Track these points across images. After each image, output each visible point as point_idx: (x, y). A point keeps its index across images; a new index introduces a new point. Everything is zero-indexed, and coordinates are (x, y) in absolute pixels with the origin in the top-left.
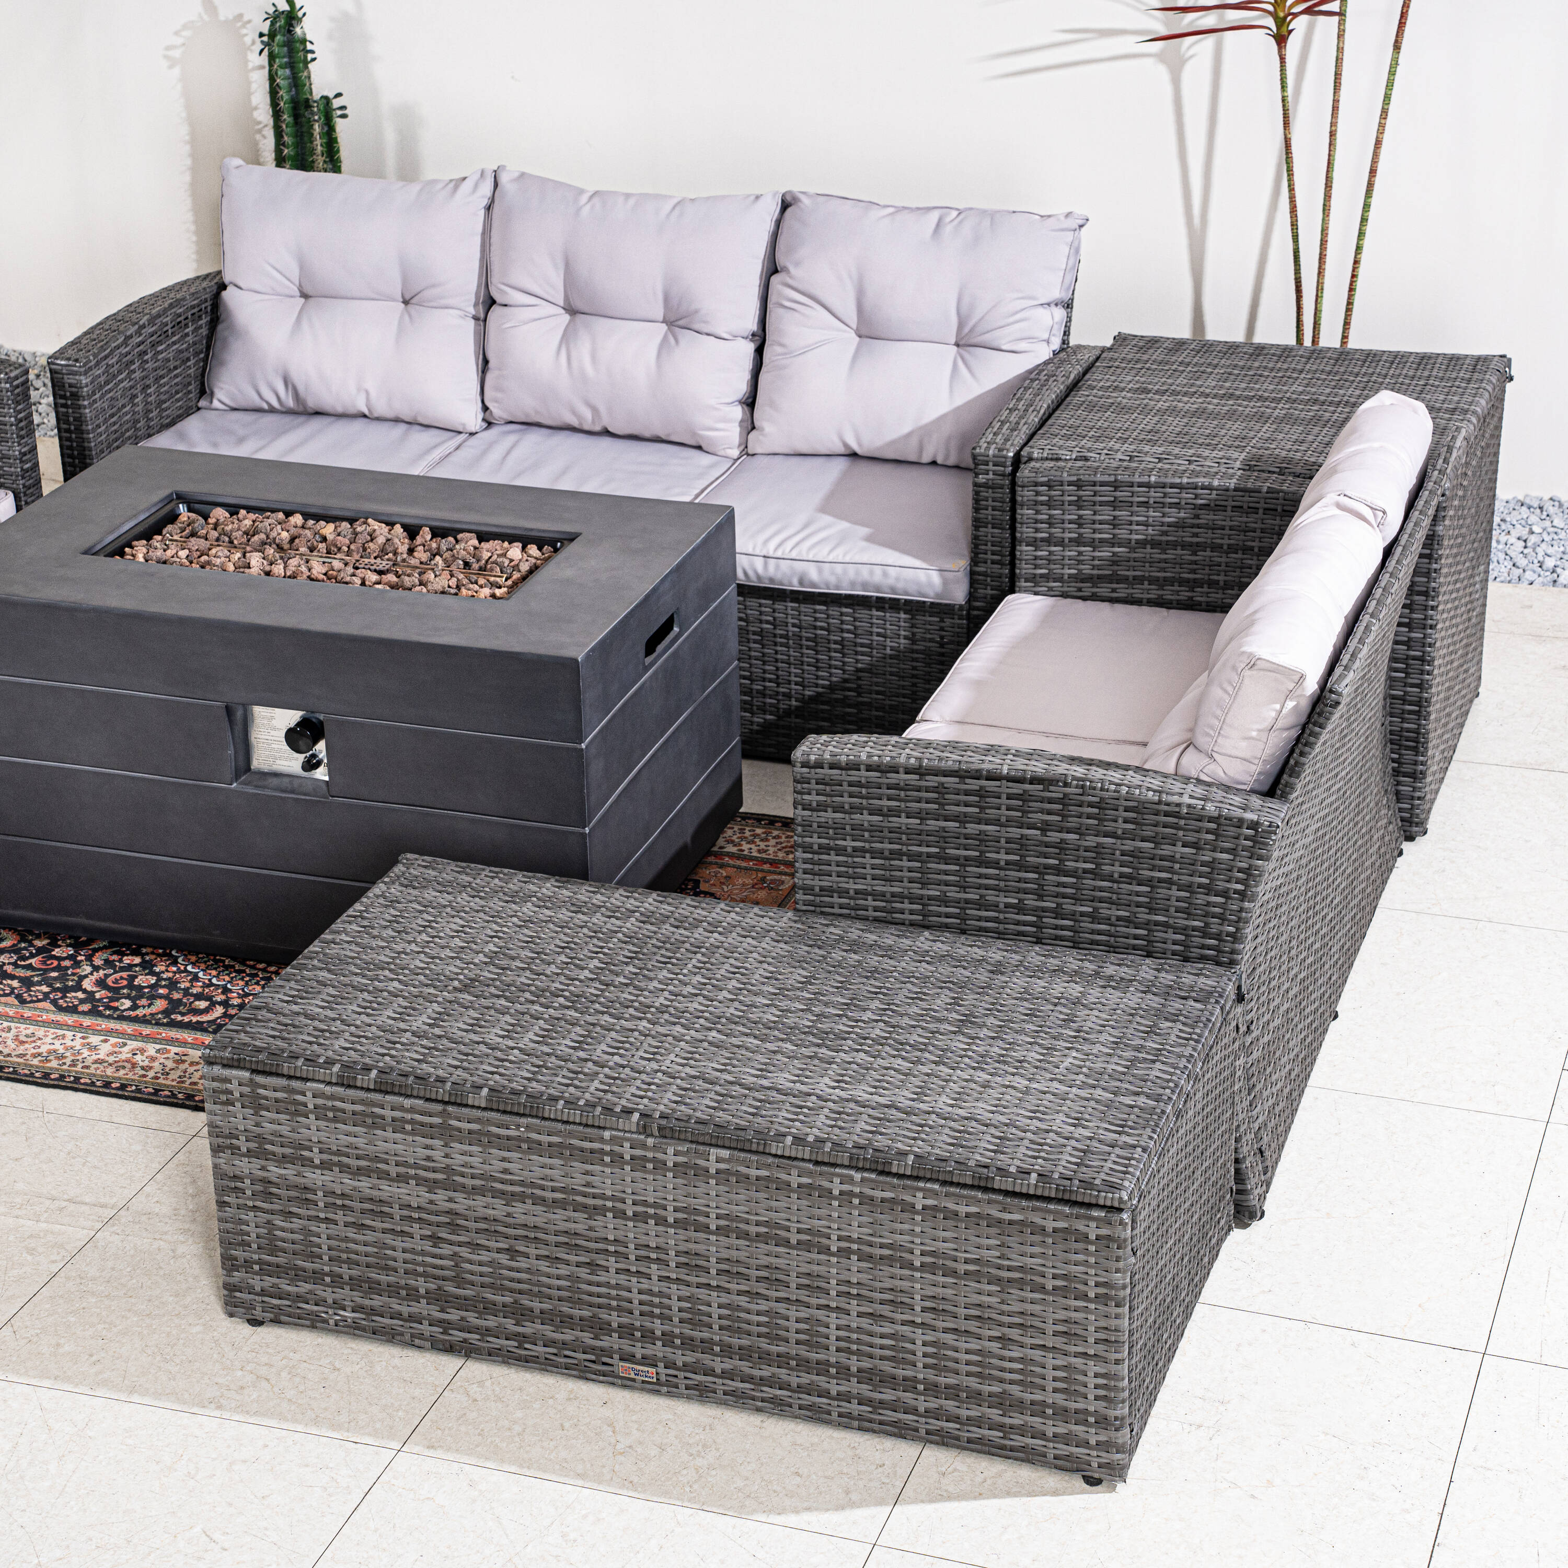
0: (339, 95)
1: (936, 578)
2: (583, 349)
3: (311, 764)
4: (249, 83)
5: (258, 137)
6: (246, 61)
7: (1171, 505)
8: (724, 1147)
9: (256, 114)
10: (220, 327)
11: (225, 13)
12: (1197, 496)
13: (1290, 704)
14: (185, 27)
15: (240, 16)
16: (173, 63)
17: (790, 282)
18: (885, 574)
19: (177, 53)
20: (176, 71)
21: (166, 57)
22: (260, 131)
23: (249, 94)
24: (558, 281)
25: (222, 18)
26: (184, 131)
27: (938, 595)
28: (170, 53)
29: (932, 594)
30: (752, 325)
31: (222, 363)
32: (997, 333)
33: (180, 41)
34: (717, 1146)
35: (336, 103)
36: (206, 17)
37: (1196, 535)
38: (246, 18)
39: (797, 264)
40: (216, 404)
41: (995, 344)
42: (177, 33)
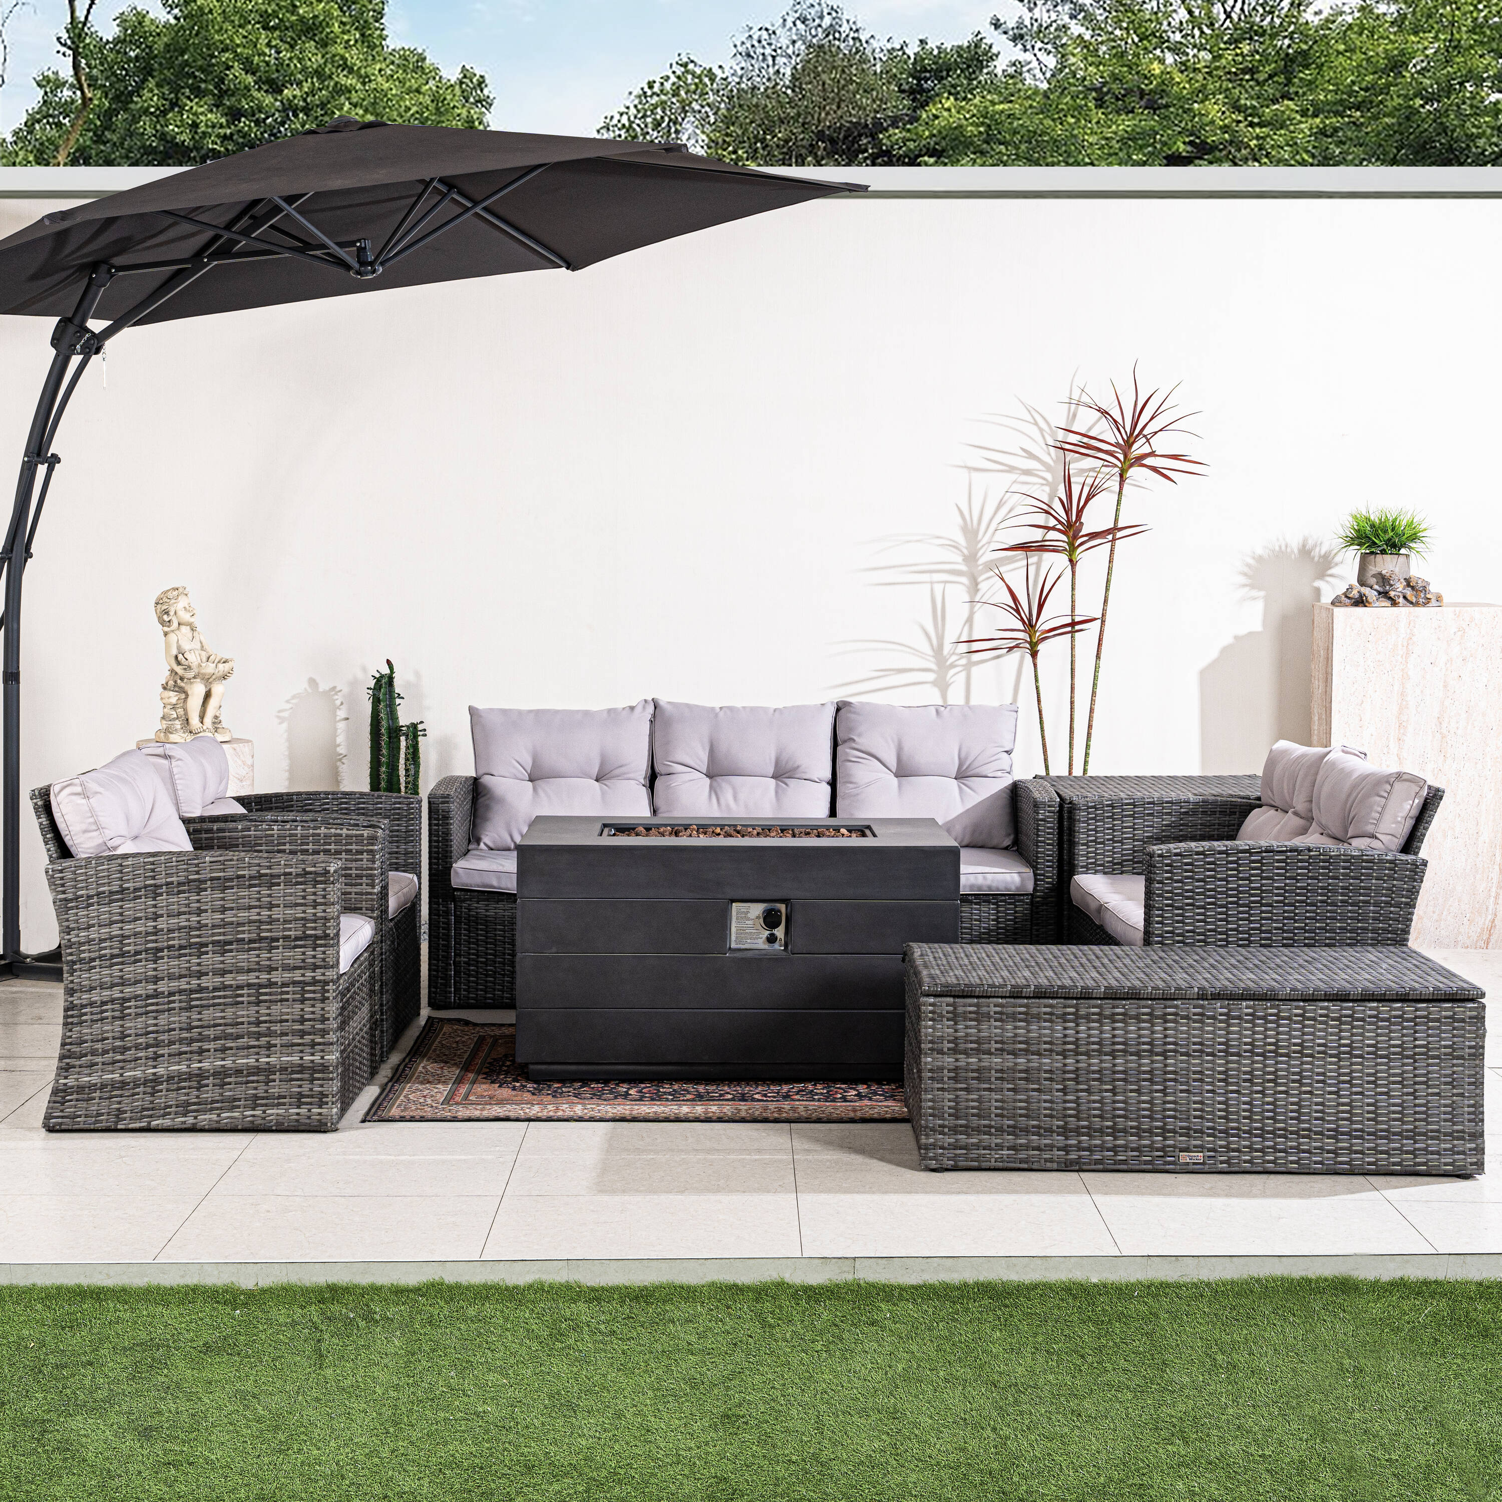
0: (422, 722)
1: (1016, 878)
2: (727, 795)
3: (772, 939)
4: (336, 729)
5: (339, 763)
6: (336, 716)
7: (1167, 814)
8: (1250, 1000)
9: (338, 749)
10: (481, 800)
11: (323, 686)
12: (1181, 807)
13: (1417, 801)
14: (294, 697)
15: (334, 688)
16: (282, 720)
17: (854, 745)
18: (985, 878)
19: (285, 714)
20: (285, 725)
21: (278, 717)
22: (340, 760)
23: (335, 736)
24: (704, 756)
25: (321, 690)
26: (285, 764)
27: (1017, 889)
28: (282, 714)
29: (1013, 888)
30: (828, 775)
31: (486, 819)
32: (984, 767)
33: (288, 706)
34: (1246, 1000)
35: (420, 727)
36: (310, 690)
37: (1181, 830)
38: (338, 689)
39: (859, 735)
40: (482, 846)
41: (984, 774)
42: (288, 702)
